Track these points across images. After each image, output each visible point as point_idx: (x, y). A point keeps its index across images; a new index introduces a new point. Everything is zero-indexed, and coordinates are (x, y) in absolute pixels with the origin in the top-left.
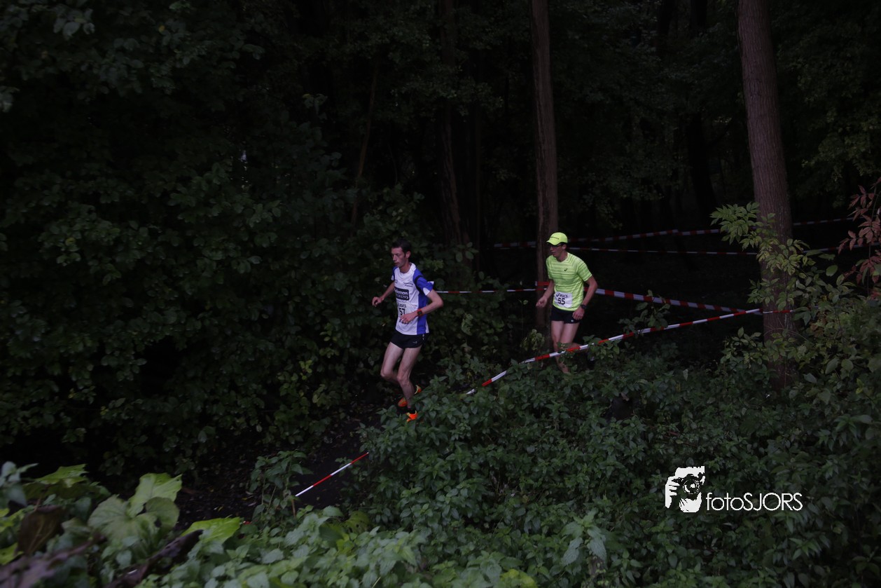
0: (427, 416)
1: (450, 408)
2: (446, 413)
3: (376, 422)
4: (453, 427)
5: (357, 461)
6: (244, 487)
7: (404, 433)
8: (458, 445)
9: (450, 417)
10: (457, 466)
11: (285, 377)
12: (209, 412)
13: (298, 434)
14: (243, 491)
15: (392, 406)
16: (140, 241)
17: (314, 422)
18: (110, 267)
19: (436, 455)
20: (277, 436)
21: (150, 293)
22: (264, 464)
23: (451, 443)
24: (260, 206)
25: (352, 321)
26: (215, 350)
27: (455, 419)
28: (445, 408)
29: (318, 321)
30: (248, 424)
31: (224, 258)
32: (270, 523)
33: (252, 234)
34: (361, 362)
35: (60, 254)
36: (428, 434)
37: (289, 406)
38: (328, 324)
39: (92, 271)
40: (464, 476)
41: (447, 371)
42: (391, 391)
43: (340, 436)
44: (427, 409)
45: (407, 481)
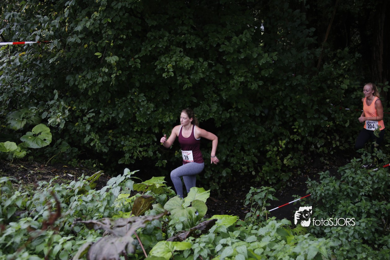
0: (347, 179)
1: (361, 176)
2: (358, 179)
3: (317, 179)
4: (362, 187)
5: (304, 198)
6: (243, 202)
7: (332, 187)
8: (363, 198)
9: (360, 181)
10: (362, 210)
11: (270, 148)
12: (229, 161)
13: (274, 179)
14: (242, 204)
15: (327, 171)
16: (203, 68)
17: (283, 174)
18: (187, 80)
19: (350, 202)
20: (262, 178)
21: (205, 96)
22: (254, 191)
23: (360, 197)
24: (267, 54)
25: (310, 122)
26: (235, 129)
27: (363, 183)
28: (358, 176)
29: (291, 119)
30: (248, 170)
31: (245, 81)
32: (253, 223)
33: (261, 69)
34: (313, 145)
35: (164, 72)
36: (346, 189)
37: (271, 164)
38: (297, 123)
39: (178, 82)
40: (365, 216)
41: (362, 156)
42: (328, 163)
43: (296, 183)
44: (347, 175)
45: (331, 213)
